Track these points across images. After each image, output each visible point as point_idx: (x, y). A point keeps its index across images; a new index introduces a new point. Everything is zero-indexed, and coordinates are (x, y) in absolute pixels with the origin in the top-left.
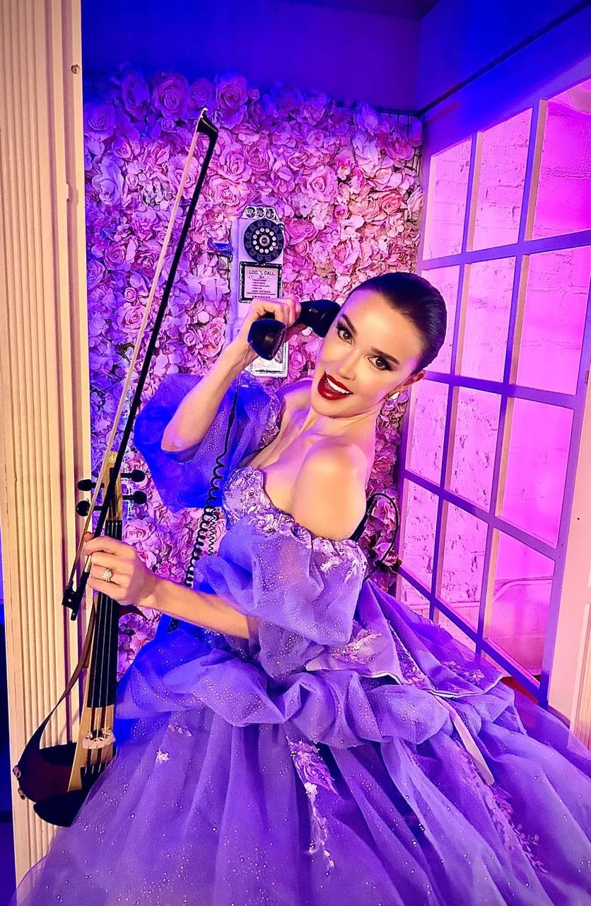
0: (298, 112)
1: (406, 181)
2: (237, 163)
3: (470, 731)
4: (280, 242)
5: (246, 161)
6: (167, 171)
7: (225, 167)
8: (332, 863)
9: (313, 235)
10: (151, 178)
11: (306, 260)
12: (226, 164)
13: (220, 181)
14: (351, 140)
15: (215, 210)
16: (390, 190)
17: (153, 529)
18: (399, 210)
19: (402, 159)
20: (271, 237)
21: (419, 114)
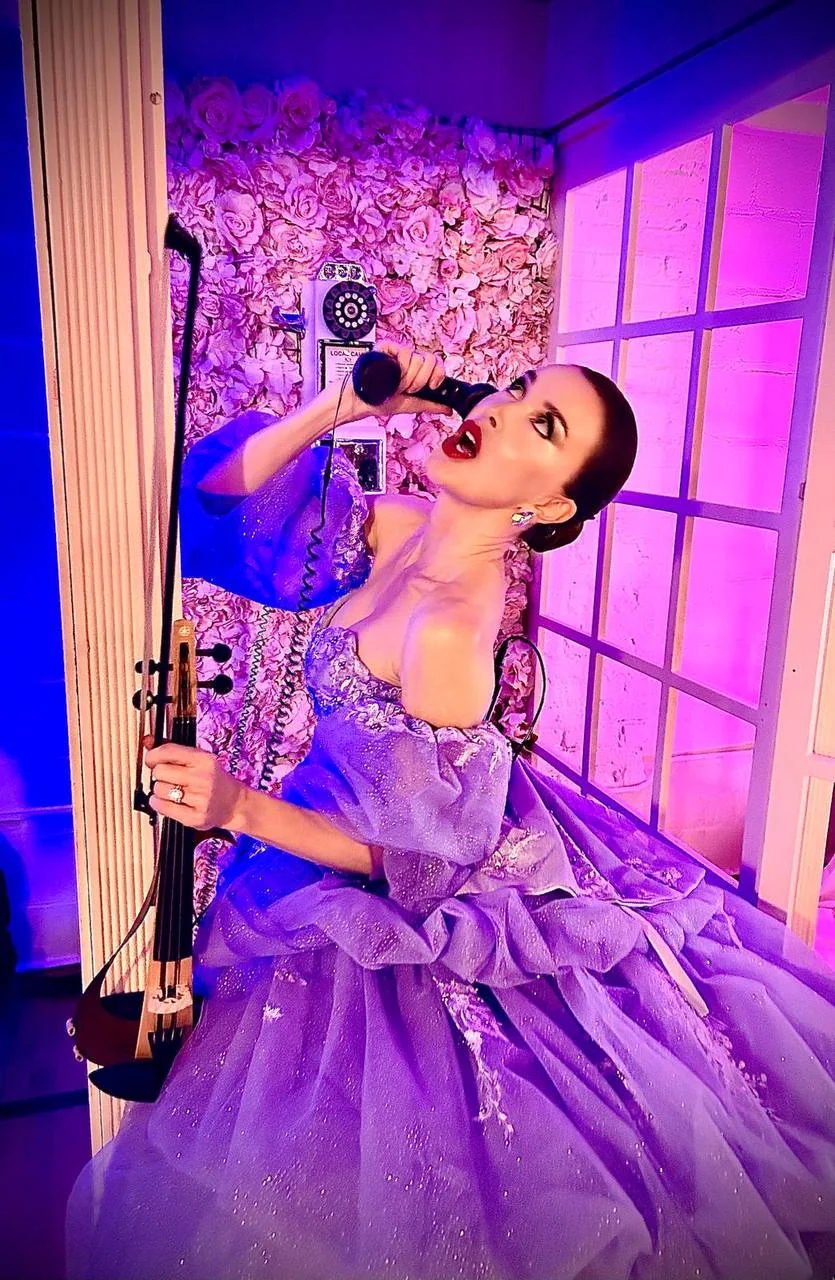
0: (388, 131)
1: (534, 225)
2: (308, 202)
3: (671, 948)
4: (372, 311)
5: (320, 201)
6: (213, 212)
7: (293, 209)
8: (510, 1128)
9: (412, 301)
10: (190, 224)
11: (404, 335)
12: (293, 204)
13: (285, 227)
14: (461, 171)
15: (279, 268)
16: (515, 239)
17: (206, 709)
18: (526, 266)
19: (527, 196)
20: (359, 306)
21: (549, 134)
